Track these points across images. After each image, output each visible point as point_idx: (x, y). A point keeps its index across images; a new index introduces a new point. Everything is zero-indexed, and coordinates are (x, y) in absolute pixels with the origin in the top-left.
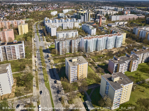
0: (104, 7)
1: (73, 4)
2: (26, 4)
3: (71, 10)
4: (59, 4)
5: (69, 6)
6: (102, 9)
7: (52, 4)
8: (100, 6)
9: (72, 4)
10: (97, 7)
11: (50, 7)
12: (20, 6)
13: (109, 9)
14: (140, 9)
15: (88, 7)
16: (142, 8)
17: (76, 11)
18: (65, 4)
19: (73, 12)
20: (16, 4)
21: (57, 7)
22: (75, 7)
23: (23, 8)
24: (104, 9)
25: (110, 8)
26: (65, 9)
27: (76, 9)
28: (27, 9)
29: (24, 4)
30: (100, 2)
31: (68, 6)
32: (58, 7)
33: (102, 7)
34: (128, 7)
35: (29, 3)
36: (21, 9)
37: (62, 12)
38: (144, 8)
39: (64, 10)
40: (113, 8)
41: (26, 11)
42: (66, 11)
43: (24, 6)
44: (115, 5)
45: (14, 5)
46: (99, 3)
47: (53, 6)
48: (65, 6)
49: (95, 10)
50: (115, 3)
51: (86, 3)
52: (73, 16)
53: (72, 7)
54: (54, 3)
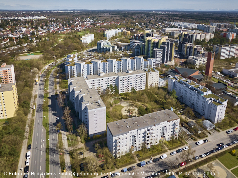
0: (176, 24)
1: (119, 18)
2: (37, 18)
3: (120, 31)
5: (113, 23)
6: (172, 27)
7: (82, 18)
8: (165, 20)
9: (117, 18)
10: (163, 23)
11: (78, 24)
12: (26, 22)
15: (147, 24)
17: (129, 32)
18: (105, 18)
19: (124, 34)
20: (20, 18)
21: (91, 24)
22: (123, 25)
23: (29, 27)
24: (177, 27)
25: (187, 24)
26: (109, 28)
27: (128, 29)
28: (36, 28)
29: (34, 18)
30: (159, 14)
31: (110, 22)
32: (94, 25)
33: (172, 24)
35: (42, 17)
36: (24, 30)
37: (103, 36)
39: (106, 32)
40: (195, 25)
41: (33, 33)
42: (110, 33)
43: (31, 22)
44: (190, 20)
45: (16, 20)
46: (161, 16)
47: (83, 22)
48: (105, 21)
49: (164, 30)
50: (187, 16)
51: (140, 17)
52: (129, 45)
53: (118, 23)
54: (85, 17)
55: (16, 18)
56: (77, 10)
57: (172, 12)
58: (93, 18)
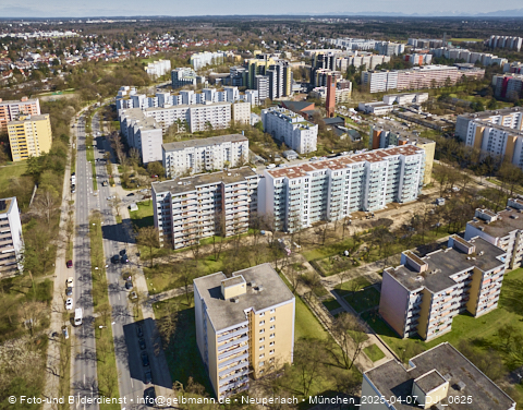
0: (339, 42)
1: (230, 33)
2: (57, 34)
3: (221, 55)
4: (177, 32)
5: (215, 42)
6: (332, 47)
7: (153, 34)
8: (322, 36)
9: (227, 33)
10: (315, 40)
11: (144, 45)
12: (35, 43)
13: (355, 48)
14: (463, 46)
15: (282, 43)
16: (468, 41)
17: (239, 57)
18: (200, 33)
19: (229, 60)
20: (20, 35)
21: (171, 44)
22: (235, 45)
23: (44, 52)
24: (339, 47)
25: (360, 43)
26: (198, 50)
27: (239, 51)
28: (59, 53)
29: (50, 35)
30: (322, 23)
31: (210, 40)
32: (176, 46)
33: (333, 41)
34: (420, 40)
35: (69, 33)
36: (36, 56)
37: (189, 63)
38: (474, 41)
39: (194, 57)
40: (371, 44)
41: (55, 62)
42: (201, 59)
43: (48, 43)
44: (375, 33)
45: (17, 39)
46: (320, 27)
47: (154, 40)
48: (199, 39)
49: (307, 54)
50: (374, 27)
51: (275, 29)
52: (229, 77)
53: (225, 41)
54: (160, 30)
55: (13, 35)
56: (146, 18)
57: (350, 18)
58: (175, 34)
